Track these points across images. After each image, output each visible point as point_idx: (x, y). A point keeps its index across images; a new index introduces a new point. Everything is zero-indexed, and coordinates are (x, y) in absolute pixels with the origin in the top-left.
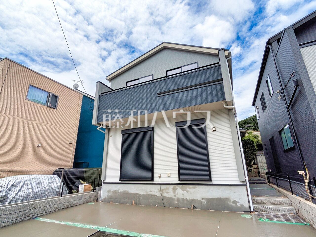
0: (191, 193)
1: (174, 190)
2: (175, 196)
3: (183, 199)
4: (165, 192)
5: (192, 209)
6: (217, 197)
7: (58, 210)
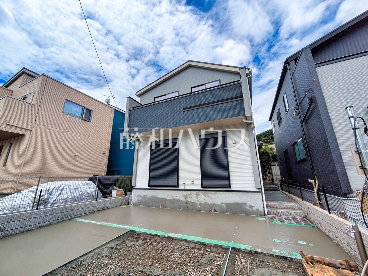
0: (212, 199)
1: (197, 195)
2: (198, 201)
3: (205, 204)
4: (189, 197)
5: (213, 212)
6: (235, 202)
7: (94, 212)
